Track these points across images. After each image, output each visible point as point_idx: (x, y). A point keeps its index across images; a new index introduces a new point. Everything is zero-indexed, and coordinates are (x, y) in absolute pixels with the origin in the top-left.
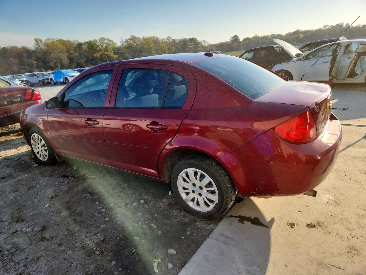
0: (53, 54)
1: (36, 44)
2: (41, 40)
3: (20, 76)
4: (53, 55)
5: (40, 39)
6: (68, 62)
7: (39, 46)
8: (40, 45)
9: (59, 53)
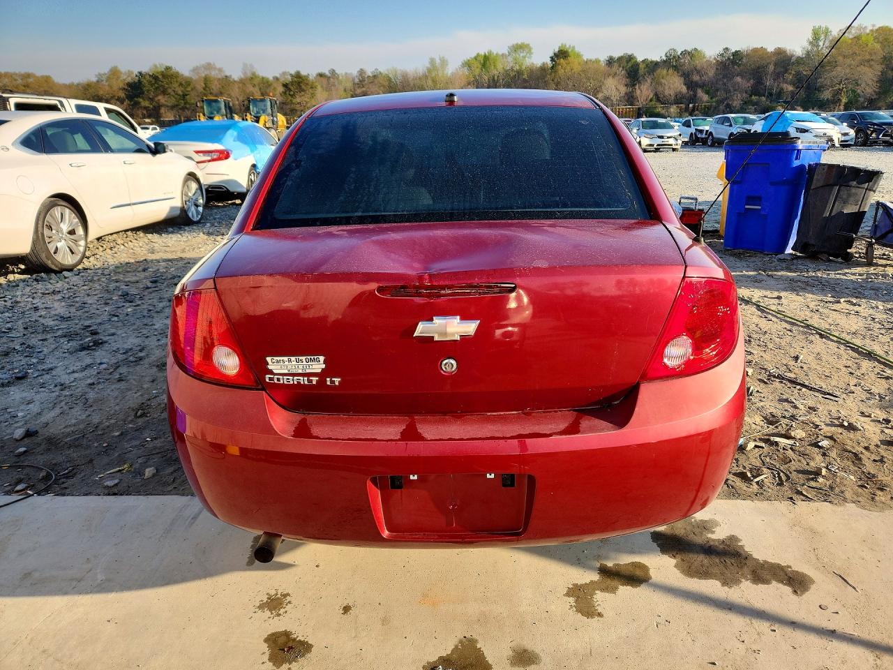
0: (839, 69)
1: (811, 43)
2: (827, 32)
3: (703, 119)
4: (840, 72)
5: (827, 29)
6: (875, 92)
7: (818, 46)
8: (821, 43)
9: (858, 66)
